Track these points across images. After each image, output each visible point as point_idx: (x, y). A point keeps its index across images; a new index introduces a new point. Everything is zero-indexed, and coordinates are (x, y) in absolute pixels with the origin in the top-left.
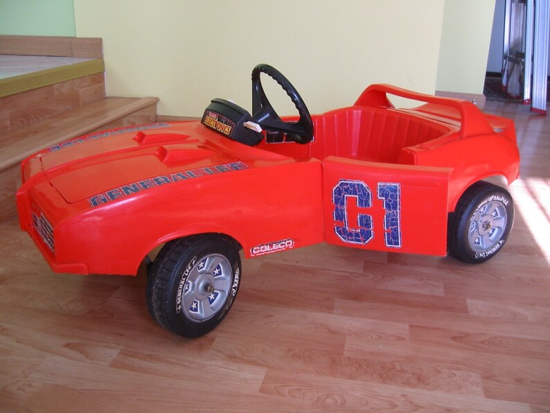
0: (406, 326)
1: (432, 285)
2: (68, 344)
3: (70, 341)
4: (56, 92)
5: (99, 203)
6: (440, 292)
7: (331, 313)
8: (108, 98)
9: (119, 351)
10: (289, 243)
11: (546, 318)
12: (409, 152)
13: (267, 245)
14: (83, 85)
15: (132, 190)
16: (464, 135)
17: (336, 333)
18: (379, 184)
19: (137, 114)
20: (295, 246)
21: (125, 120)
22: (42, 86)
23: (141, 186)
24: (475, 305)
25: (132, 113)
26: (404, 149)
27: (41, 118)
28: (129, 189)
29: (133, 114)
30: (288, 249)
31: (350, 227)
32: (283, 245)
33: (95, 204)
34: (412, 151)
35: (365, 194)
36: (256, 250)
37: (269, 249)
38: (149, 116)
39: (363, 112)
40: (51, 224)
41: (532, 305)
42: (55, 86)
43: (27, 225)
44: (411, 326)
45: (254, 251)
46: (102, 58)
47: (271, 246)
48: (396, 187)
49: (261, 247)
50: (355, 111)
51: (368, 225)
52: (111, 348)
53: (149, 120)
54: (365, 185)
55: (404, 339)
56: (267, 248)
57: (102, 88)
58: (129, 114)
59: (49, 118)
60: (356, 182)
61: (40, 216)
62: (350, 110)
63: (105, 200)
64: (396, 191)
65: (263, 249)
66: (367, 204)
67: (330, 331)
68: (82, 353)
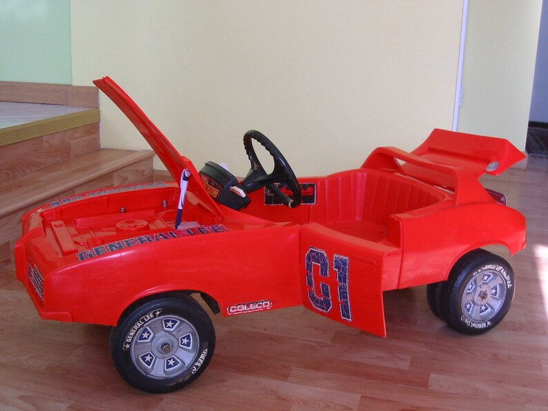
0: (358, 397)
1: (399, 358)
2: (22, 397)
3: (24, 394)
4: (45, 145)
5: (86, 257)
6: (404, 365)
7: (285, 381)
8: (102, 149)
9: (68, 405)
10: (267, 304)
11: (508, 396)
12: (396, 219)
13: (244, 305)
14: (76, 136)
15: (116, 247)
16: (457, 203)
17: (284, 400)
18: (335, 256)
19: (130, 168)
20: (273, 308)
21: (115, 175)
22: (29, 138)
23: (125, 244)
24: (437, 380)
25: (124, 167)
26: (392, 216)
27: (28, 171)
28: (114, 246)
29: (124, 169)
30: (265, 309)
31: (317, 294)
32: (260, 305)
33: (82, 258)
34: (398, 218)
35: (324, 265)
36: (233, 309)
37: (246, 309)
38: (144, 171)
39: (368, 175)
40: (42, 275)
41: (498, 382)
42: (44, 138)
43: (22, 276)
44: (363, 397)
45: (231, 310)
46: (98, 108)
47: (248, 306)
48: (346, 260)
49: (238, 307)
50: (360, 174)
51: (327, 295)
52: (61, 402)
53: (143, 175)
54: (325, 255)
55: (352, 409)
56: (244, 308)
57: (97, 139)
58: (121, 169)
59: (36, 170)
60: (319, 251)
61: (33, 267)
62: (354, 172)
63: (91, 255)
64: (345, 264)
65: (240, 308)
66: (326, 274)
67: (279, 398)
68: (33, 405)
